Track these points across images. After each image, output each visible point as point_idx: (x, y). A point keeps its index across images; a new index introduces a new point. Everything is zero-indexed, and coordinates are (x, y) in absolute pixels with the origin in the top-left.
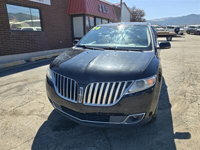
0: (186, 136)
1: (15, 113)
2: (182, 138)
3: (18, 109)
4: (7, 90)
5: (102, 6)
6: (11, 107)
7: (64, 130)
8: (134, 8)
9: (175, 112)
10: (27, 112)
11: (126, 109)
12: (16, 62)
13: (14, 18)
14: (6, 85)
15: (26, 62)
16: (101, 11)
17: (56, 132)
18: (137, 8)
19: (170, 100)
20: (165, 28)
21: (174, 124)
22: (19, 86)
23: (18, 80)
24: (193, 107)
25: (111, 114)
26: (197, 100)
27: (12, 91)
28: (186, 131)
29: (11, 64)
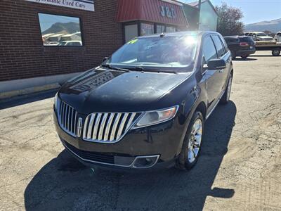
0: (228, 193)
1: (25, 147)
2: (219, 196)
3: (30, 142)
4: (27, 119)
5: (165, 9)
6: (24, 139)
7: (71, 171)
8: (225, 7)
9: (229, 160)
10: (38, 145)
11: (132, 149)
12: (48, 86)
13: (63, 30)
14: (28, 113)
15: (59, 86)
16: (164, 15)
17: (61, 172)
18: (229, 6)
19: (229, 144)
20: (273, 35)
21: (217, 177)
22: (42, 115)
23: (43, 107)
24: (260, 155)
25: (115, 154)
26: (273, 146)
27: (32, 121)
28: (230, 188)
29: (42, 88)
